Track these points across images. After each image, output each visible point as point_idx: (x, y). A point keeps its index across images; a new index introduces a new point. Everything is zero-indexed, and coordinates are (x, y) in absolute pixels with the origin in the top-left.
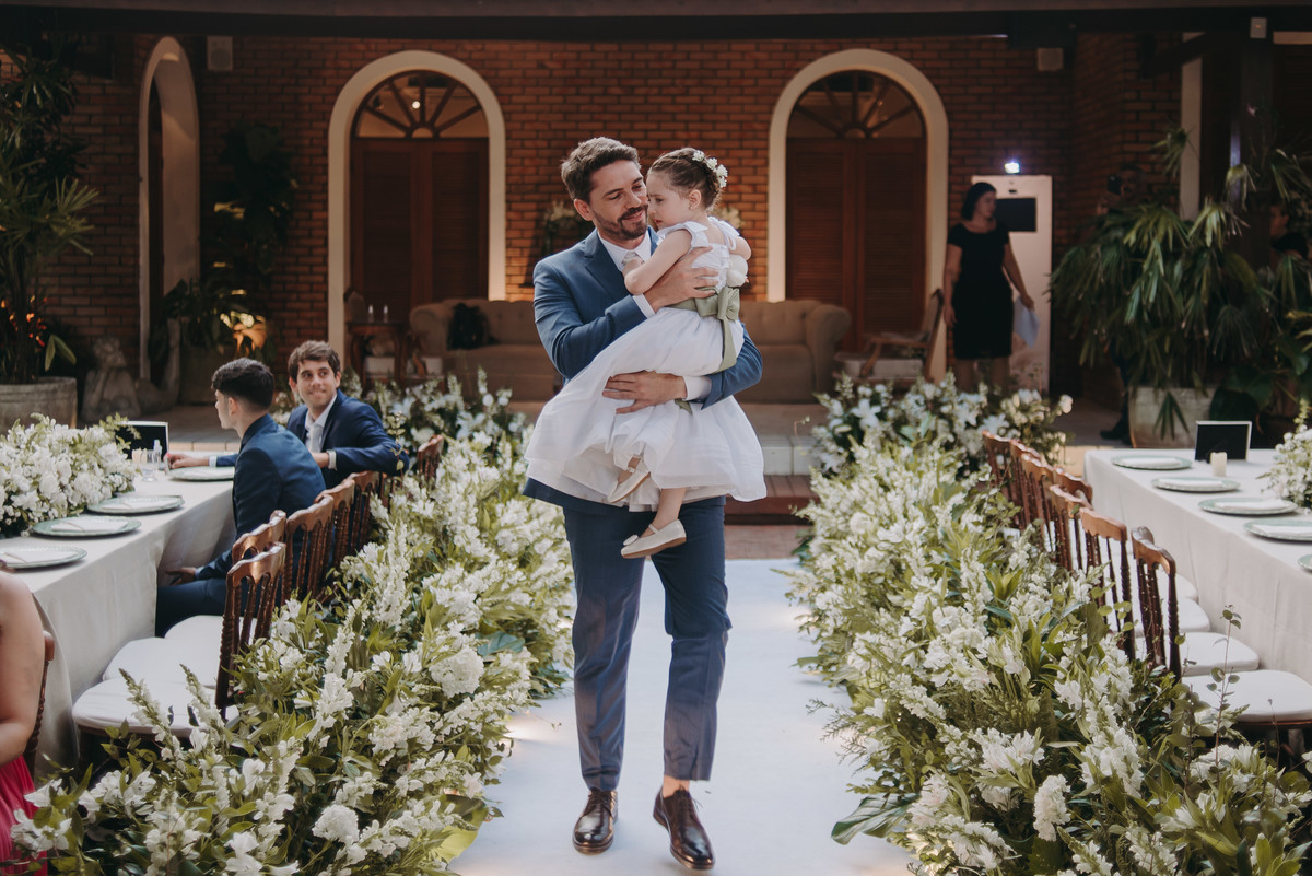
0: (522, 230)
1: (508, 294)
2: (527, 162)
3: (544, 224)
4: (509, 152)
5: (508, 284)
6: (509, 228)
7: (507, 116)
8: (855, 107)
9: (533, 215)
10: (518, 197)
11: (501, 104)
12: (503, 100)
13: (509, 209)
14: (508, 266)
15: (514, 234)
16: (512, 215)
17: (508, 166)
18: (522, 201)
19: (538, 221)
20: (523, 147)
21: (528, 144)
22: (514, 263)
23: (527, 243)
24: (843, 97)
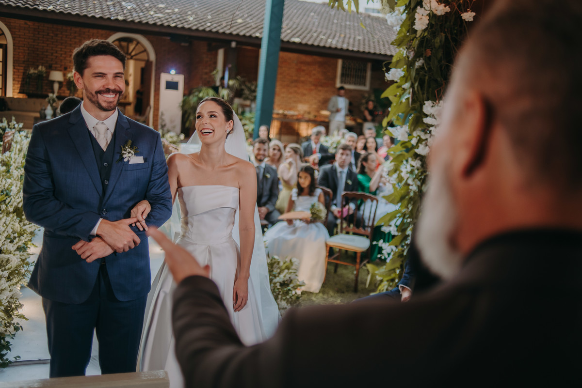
0: (19, 76)
1: (13, 95)
2: (20, 54)
3: (27, 74)
4: (14, 50)
5: (13, 92)
6: (14, 74)
7: (14, 38)
8: (128, 48)
9: (22, 71)
10: (17, 65)
11: (12, 34)
12: (12, 33)
13: (14, 68)
14: (13, 86)
15: (15, 76)
16: (15, 70)
17: (14, 54)
18: (19, 66)
19: (24, 73)
20: (19, 49)
21: (21, 48)
22: (16, 86)
23: (20, 80)
24: (124, 44)
